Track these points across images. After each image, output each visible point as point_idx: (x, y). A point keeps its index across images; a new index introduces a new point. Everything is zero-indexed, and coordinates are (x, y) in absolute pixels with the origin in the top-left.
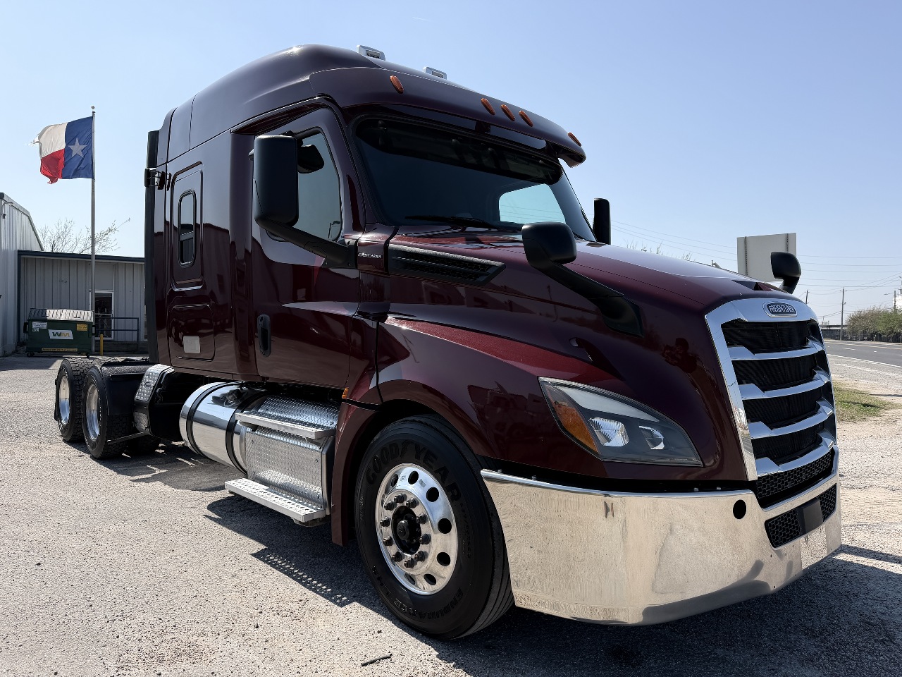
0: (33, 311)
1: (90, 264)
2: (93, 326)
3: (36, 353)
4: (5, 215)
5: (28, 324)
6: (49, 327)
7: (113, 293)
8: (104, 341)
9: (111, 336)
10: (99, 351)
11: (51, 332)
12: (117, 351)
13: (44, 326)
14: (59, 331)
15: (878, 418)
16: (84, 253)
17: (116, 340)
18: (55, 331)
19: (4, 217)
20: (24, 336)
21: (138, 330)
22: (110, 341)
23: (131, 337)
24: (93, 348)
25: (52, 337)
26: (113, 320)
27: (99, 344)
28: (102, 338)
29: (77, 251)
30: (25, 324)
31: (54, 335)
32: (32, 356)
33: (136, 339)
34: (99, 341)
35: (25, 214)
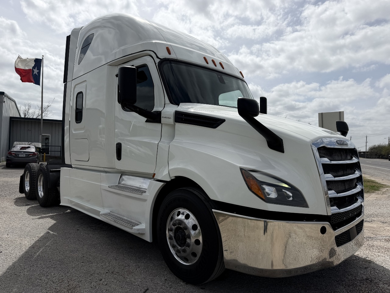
1: (40, 123)
2: (41, 149)
7: (50, 135)
8: (46, 156)
9: (49, 154)
10: (43, 160)
15: (379, 192)
16: (38, 118)
17: (51, 155)
19: (4, 102)
21: (60, 151)
22: (49, 156)
23: (57, 154)
26: (50, 147)
29: (35, 117)
33: (59, 155)
34: (44, 156)
35: (13, 101)
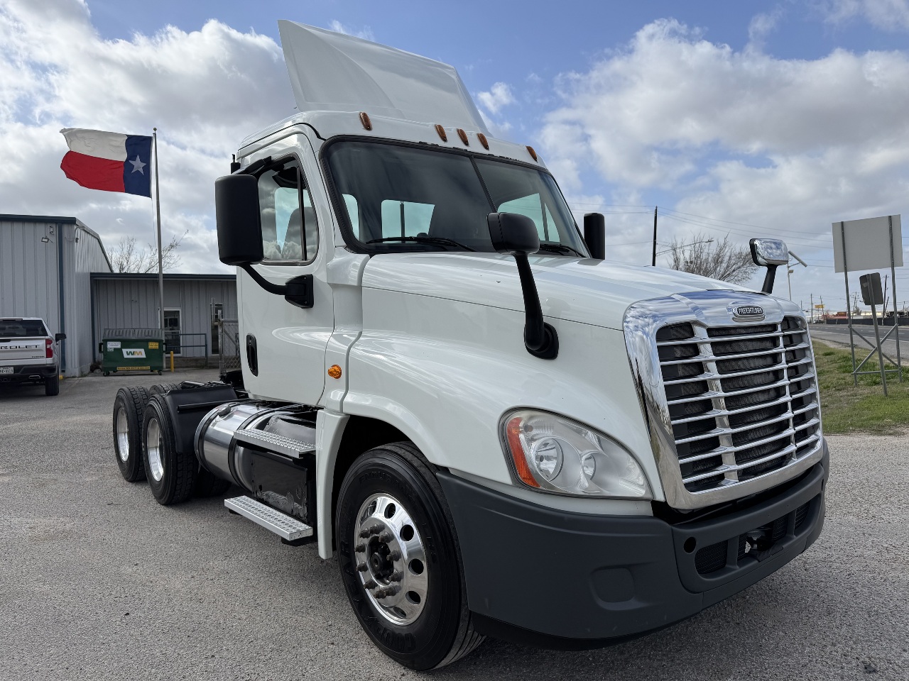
0: (107, 331)
1: (157, 283)
2: (164, 344)
3: (111, 372)
4: (77, 239)
5: (103, 345)
6: (123, 347)
7: (180, 310)
8: (174, 357)
9: (180, 353)
10: (170, 368)
11: (124, 351)
12: (187, 367)
13: (118, 345)
14: (132, 350)
16: (149, 272)
17: (185, 356)
18: (129, 350)
19: (77, 242)
20: (100, 357)
21: (206, 346)
22: (180, 357)
23: (199, 353)
24: (165, 365)
25: (126, 356)
26: (181, 337)
27: (170, 361)
28: (172, 355)
29: (142, 271)
30: (100, 345)
31: (128, 354)
32: (108, 375)
33: (204, 355)
34: (169, 358)
35: (95, 237)
